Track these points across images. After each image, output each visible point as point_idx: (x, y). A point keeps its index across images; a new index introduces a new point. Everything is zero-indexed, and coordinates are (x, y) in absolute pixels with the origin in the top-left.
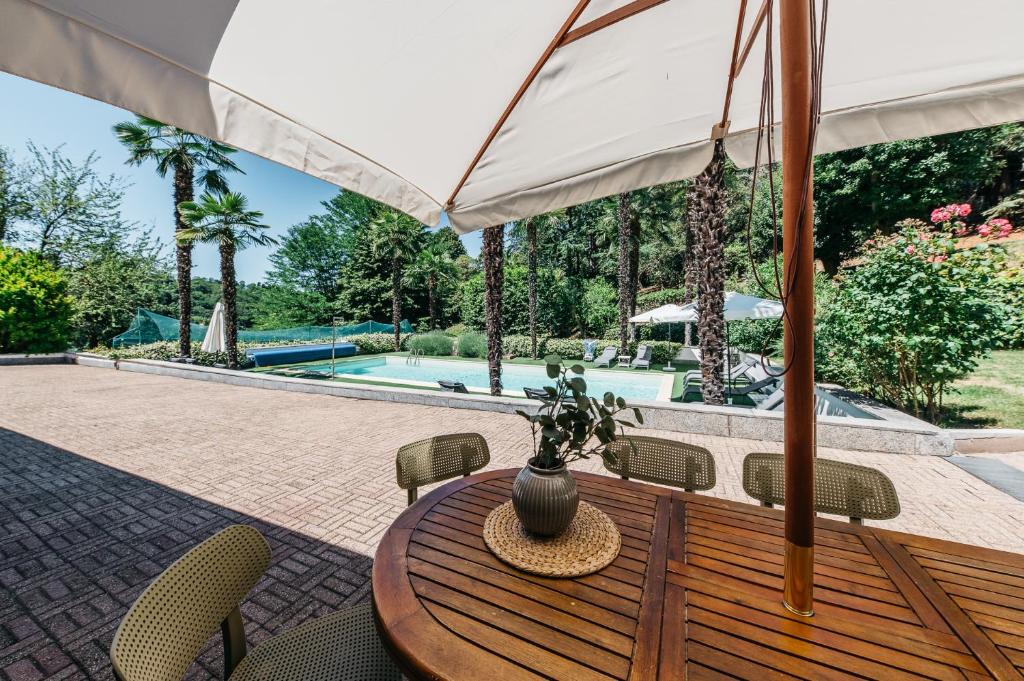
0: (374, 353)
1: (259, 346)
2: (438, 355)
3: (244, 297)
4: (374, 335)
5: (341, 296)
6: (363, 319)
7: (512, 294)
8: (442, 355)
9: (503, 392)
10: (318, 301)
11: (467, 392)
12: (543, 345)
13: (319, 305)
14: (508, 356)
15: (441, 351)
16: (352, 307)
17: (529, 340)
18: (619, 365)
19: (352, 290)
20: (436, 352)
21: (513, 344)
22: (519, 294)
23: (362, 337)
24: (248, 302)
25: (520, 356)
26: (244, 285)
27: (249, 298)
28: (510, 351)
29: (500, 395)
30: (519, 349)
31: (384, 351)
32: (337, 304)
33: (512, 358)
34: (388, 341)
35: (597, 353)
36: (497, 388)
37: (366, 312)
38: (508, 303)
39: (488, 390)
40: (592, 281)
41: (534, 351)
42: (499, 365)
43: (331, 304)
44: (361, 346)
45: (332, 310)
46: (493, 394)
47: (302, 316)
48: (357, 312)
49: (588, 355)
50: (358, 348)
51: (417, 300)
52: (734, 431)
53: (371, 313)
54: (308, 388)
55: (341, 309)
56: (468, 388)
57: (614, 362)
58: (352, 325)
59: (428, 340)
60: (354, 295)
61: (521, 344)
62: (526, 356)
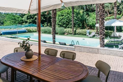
0: (31, 32)
1: (3, 30)
2: (48, 33)
3: (2, 16)
4: (32, 28)
5: (25, 17)
6: (30, 23)
7: (69, 17)
8: (49, 33)
9: (56, 43)
10: (19, 18)
11: (47, 43)
12: (75, 31)
13: (19, 19)
14: (66, 34)
15: (48, 32)
16: (27, 20)
17: (72, 30)
18: (95, 37)
19: (27, 15)
20: (47, 33)
21: (68, 30)
22: (70, 17)
23: (28, 28)
24: (3, 17)
25: (70, 34)
26: (2, 13)
27: (4, 17)
28: (67, 33)
29: (55, 44)
30: (69, 32)
31: (34, 32)
32: (23, 19)
33: (67, 34)
34: (35, 29)
35: (90, 33)
36: (54, 42)
37: (31, 21)
38: (67, 19)
39: (52, 42)
40: (92, 13)
41: (73, 32)
42: (55, 36)
43: (22, 19)
44: (28, 30)
45: (22, 20)
46: (53, 43)
47: (15, 22)
48: (28, 21)
49: (88, 34)
50: (27, 31)
51: (44, 18)
52: (99, 52)
53: (32, 21)
54: (12, 40)
55: (25, 20)
56: (47, 41)
57: (94, 36)
58: (27, 24)
59: (45, 29)
60: (28, 16)
61: (70, 31)
62: (71, 34)
